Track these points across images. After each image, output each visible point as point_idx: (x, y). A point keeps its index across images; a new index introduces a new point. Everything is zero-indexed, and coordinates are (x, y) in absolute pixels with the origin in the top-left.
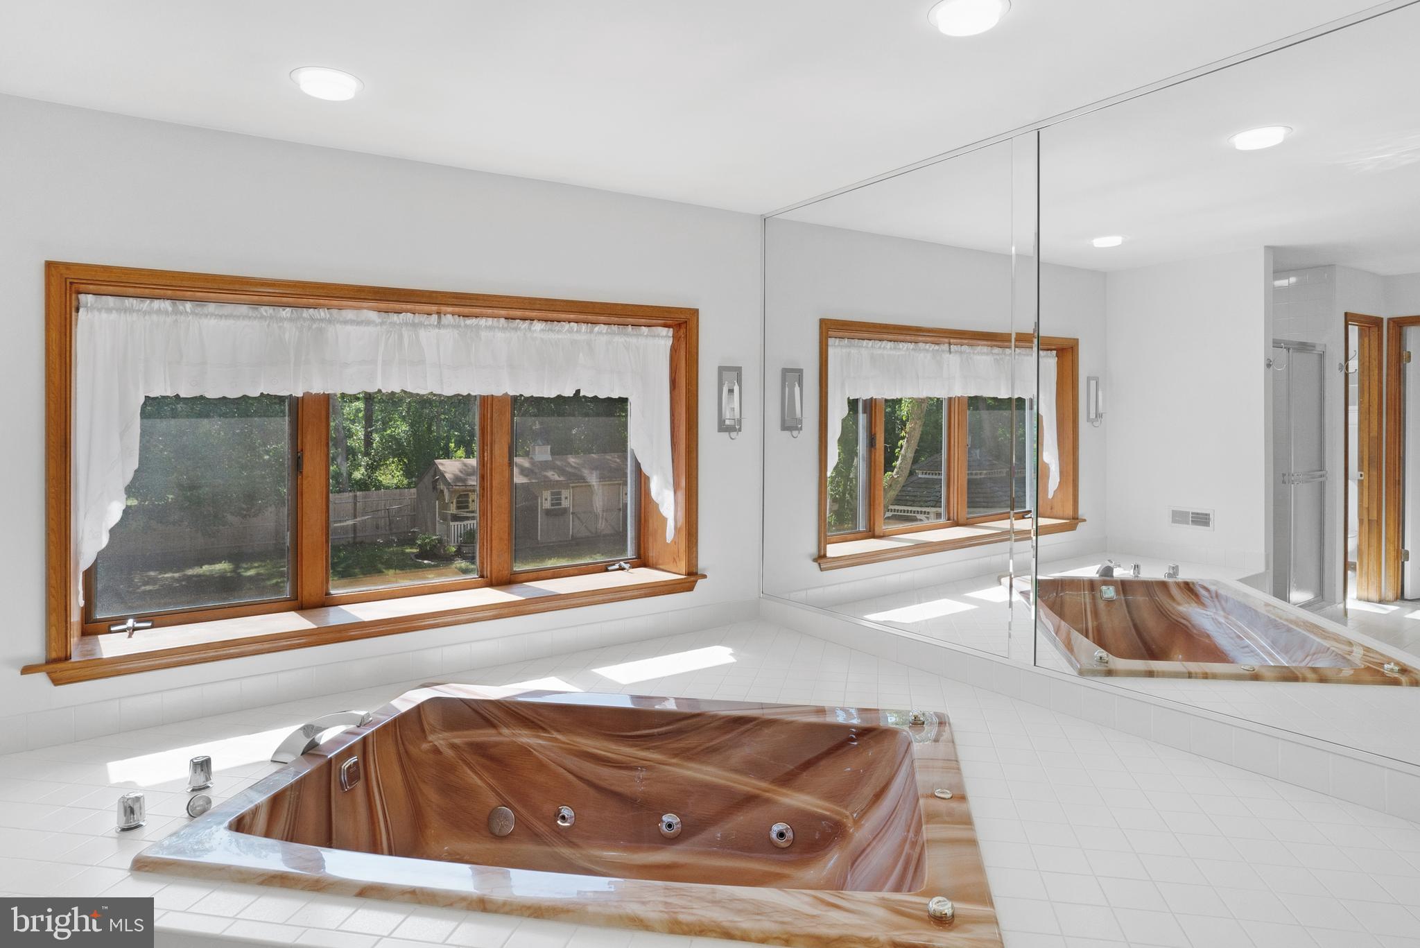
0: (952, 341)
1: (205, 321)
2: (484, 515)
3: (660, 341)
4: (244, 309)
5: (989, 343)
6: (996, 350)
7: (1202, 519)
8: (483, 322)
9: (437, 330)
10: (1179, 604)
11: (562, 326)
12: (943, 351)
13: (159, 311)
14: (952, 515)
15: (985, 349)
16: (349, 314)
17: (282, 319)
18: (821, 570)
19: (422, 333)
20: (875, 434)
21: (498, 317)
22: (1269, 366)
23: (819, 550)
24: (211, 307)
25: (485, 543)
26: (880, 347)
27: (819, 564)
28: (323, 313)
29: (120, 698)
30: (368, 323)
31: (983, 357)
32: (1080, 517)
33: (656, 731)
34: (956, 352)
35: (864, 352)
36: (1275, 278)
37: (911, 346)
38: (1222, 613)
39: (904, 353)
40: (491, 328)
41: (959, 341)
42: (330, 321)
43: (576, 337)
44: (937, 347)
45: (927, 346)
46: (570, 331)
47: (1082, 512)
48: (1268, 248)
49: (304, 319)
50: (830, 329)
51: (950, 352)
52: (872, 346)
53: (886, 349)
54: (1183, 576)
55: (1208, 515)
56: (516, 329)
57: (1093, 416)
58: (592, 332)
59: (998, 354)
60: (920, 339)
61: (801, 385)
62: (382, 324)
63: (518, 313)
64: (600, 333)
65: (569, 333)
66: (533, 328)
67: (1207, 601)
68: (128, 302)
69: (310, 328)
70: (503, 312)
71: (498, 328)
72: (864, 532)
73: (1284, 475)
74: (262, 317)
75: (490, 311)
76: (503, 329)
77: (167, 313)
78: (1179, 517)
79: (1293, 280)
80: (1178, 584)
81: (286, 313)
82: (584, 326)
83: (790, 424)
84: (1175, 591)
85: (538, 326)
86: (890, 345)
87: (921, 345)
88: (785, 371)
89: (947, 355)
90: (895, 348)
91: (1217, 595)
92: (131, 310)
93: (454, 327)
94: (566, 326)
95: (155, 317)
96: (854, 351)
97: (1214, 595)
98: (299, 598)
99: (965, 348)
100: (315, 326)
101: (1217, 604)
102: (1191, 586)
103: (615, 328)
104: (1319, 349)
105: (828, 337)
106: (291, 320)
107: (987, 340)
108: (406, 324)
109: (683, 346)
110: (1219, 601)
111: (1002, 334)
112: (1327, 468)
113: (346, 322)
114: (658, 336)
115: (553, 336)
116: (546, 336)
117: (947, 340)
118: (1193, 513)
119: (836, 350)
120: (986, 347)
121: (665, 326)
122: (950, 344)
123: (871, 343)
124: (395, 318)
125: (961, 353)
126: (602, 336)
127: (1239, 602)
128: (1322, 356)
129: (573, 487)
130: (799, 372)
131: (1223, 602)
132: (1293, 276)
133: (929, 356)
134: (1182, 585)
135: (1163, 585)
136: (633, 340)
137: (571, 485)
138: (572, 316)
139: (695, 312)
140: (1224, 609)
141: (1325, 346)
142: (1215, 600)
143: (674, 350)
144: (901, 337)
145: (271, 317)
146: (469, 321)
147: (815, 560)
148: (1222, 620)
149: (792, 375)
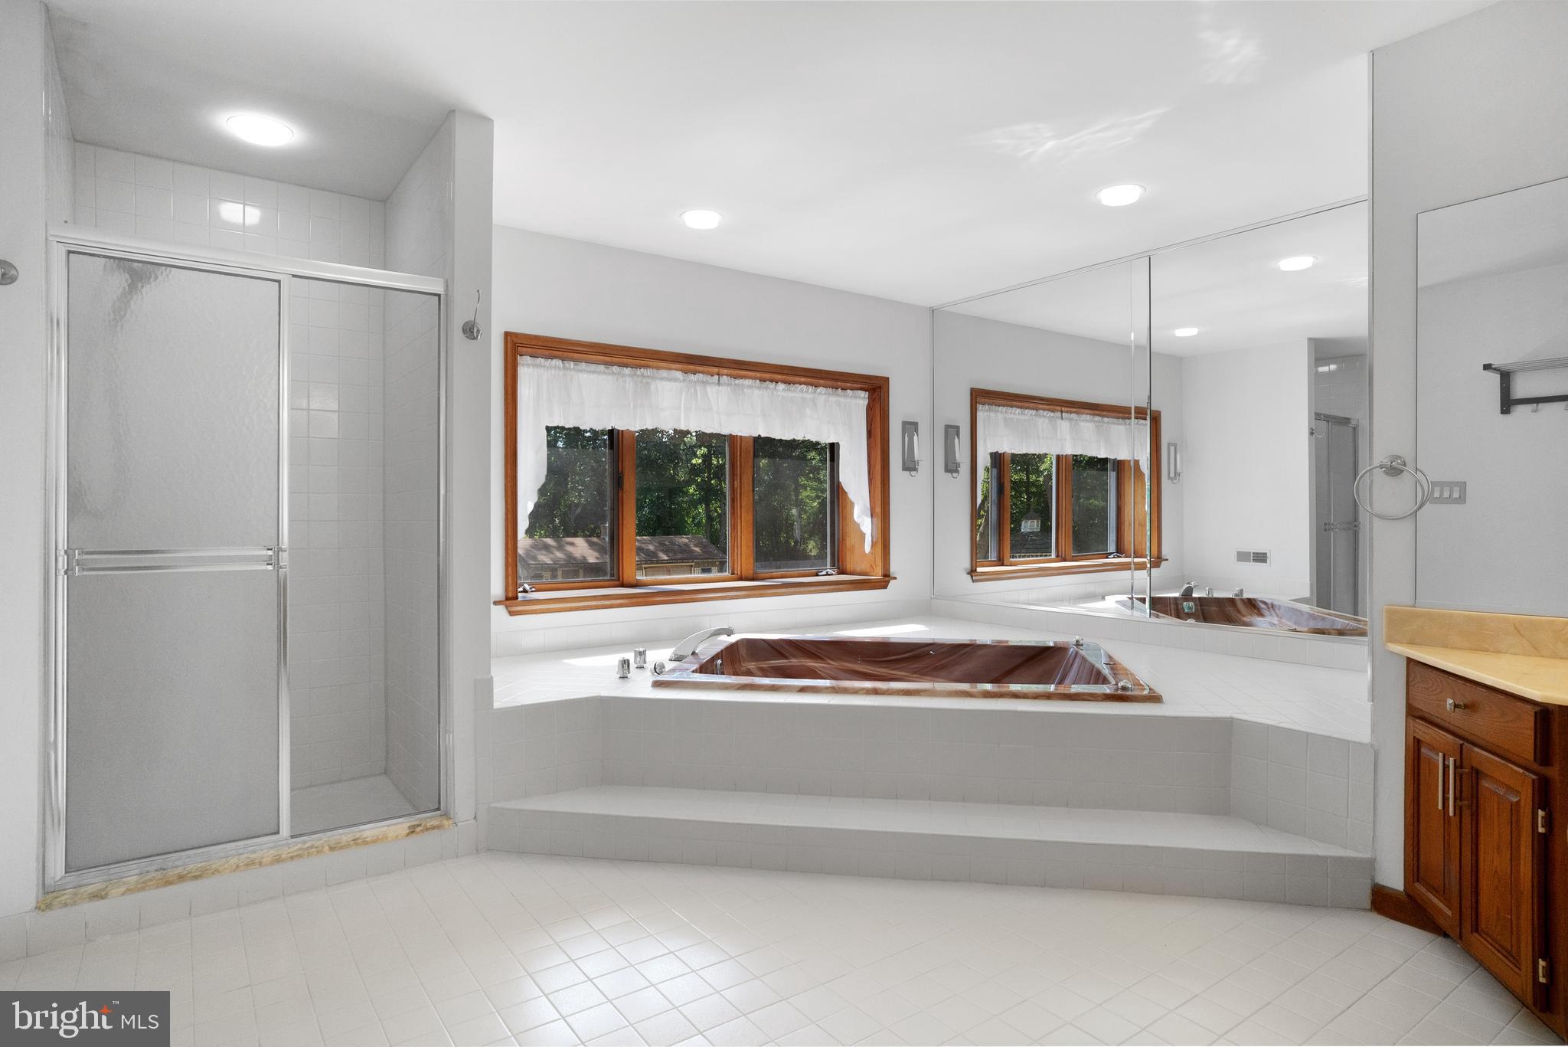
0: (1063, 409)
1: (580, 375)
2: (734, 528)
3: (858, 402)
4: (602, 367)
5: (1091, 412)
6: (1097, 418)
7: (1261, 558)
8: (748, 382)
9: (717, 387)
10: (1244, 616)
11: (796, 387)
12: (1057, 417)
13: (555, 367)
14: (1060, 553)
15: (1089, 417)
16: (664, 373)
17: (624, 376)
18: (973, 581)
19: (709, 389)
20: (1003, 483)
21: (755, 378)
22: (1311, 434)
23: (972, 567)
24: (583, 365)
25: (736, 550)
26: (1011, 413)
27: (972, 576)
28: (648, 372)
29: (544, 629)
30: (676, 380)
31: (1087, 424)
32: (1163, 558)
33: (900, 656)
34: (1067, 419)
35: (1000, 416)
36: (1317, 365)
37: (1034, 412)
38: (1276, 619)
39: (1028, 418)
40: (750, 387)
41: (1069, 409)
42: (653, 378)
43: (806, 396)
44: (1052, 414)
45: (1045, 413)
46: (801, 391)
47: (1165, 552)
48: (1310, 340)
49: (638, 376)
50: (980, 397)
51: (1062, 418)
52: (1006, 412)
53: (1015, 414)
54: (1246, 596)
55: (1266, 554)
56: (767, 388)
57: (1172, 475)
58: (815, 392)
59: (1099, 422)
60: (1040, 406)
61: (959, 438)
62: (684, 380)
63: (767, 376)
64: (820, 393)
65: (801, 393)
66: (777, 388)
67: (1266, 612)
68: (540, 360)
69: (641, 382)
70: (758, 375)
71: (755, 387)
72: (994, 561)
73: (1325, 524)
74: (613, 373)
75: (750, 373)
76: (759, 388)
77: (559, 368)
78: (1242, 557)
79: (1333, 367)
80: (1242, 600)
81: (627, 371)
82: (810, 388)
83: (951, 468)
84: (1240, 605)
85: (781, 386)
86: (1018, 410)
87: (1041, 412)
88: (947, 427)
89: (1059, 421)
90: (1022, 414)
91: (1273, 606)
92: (540, 366)
93: (728, 385)
94: (800, 387)
95: (553, 372)
96: (992, 415)
97: (1270, 606)
98: (621, 579)
99: (1074, 416)
100: (644, 381)
101: (1273, 612)
102: (1253, 601)
103: (830, 390)
104: (1354, 423)
105: (976, 403)
106: (630, 376)
107: (1091, 409)
108: (699, 381)
109: (878, 405)
110: (1274, 610)
111: (1102, 405)
112: (1360, 519)
113: (662, 379)
114: (859, 397)
115: (791, 394)
116: (785, 394)
117: (1059, 408)
118: (1254, 553)
119: (982, 414)
120: (1089, 416)
121: (862, 389)
122: (1062, 412)
123: (1005, 408)
124: (692, 377)
125: (1070, 419)
126: (822, 396)
127: (1288, 607)
128: (1355, 429)
129: (645, 568)
130: (957, 428)
131: (1277, 611)
132: (1335, 364)
133: (1047, 420)
134: (1246, 601)
135: (1231, 601)
136: (842, 400)
137: (643, 566)
138: (803, 380)
139: (887, 380)
140: (1277, 616)
141: (1358, 420)
142: (1271, 609)
143: (870, 409)
144: (1027, 404)
145: (619, 373)
146: (737, 381)
147: (968, 573)
148: (1276, 622)
149: (952, 431)
